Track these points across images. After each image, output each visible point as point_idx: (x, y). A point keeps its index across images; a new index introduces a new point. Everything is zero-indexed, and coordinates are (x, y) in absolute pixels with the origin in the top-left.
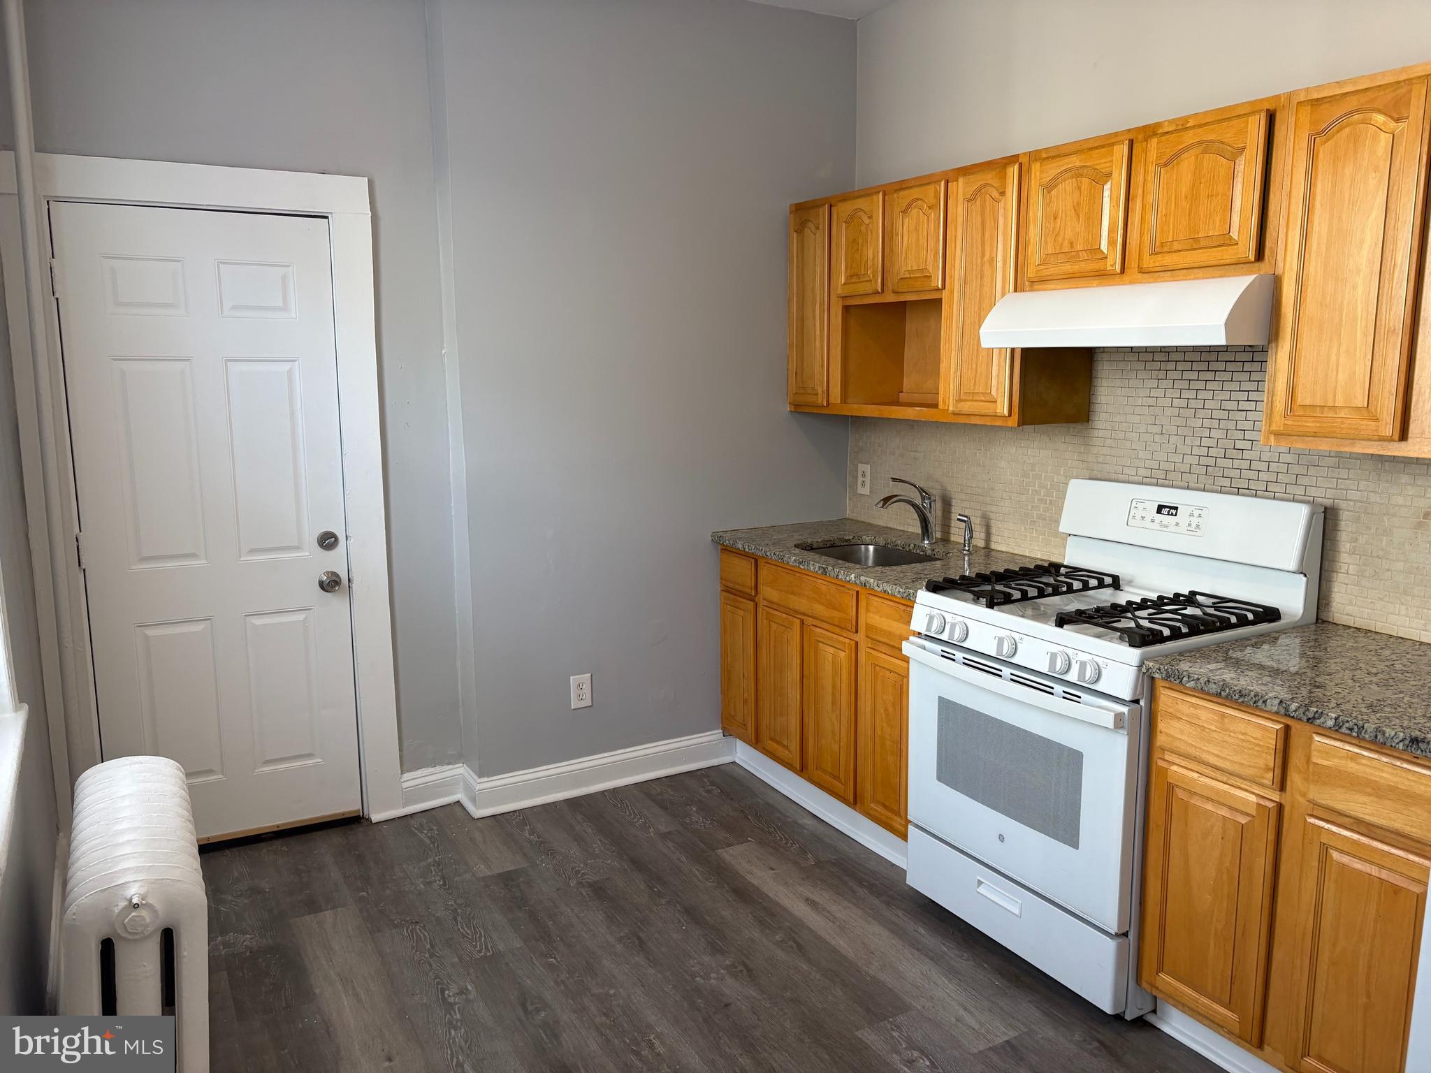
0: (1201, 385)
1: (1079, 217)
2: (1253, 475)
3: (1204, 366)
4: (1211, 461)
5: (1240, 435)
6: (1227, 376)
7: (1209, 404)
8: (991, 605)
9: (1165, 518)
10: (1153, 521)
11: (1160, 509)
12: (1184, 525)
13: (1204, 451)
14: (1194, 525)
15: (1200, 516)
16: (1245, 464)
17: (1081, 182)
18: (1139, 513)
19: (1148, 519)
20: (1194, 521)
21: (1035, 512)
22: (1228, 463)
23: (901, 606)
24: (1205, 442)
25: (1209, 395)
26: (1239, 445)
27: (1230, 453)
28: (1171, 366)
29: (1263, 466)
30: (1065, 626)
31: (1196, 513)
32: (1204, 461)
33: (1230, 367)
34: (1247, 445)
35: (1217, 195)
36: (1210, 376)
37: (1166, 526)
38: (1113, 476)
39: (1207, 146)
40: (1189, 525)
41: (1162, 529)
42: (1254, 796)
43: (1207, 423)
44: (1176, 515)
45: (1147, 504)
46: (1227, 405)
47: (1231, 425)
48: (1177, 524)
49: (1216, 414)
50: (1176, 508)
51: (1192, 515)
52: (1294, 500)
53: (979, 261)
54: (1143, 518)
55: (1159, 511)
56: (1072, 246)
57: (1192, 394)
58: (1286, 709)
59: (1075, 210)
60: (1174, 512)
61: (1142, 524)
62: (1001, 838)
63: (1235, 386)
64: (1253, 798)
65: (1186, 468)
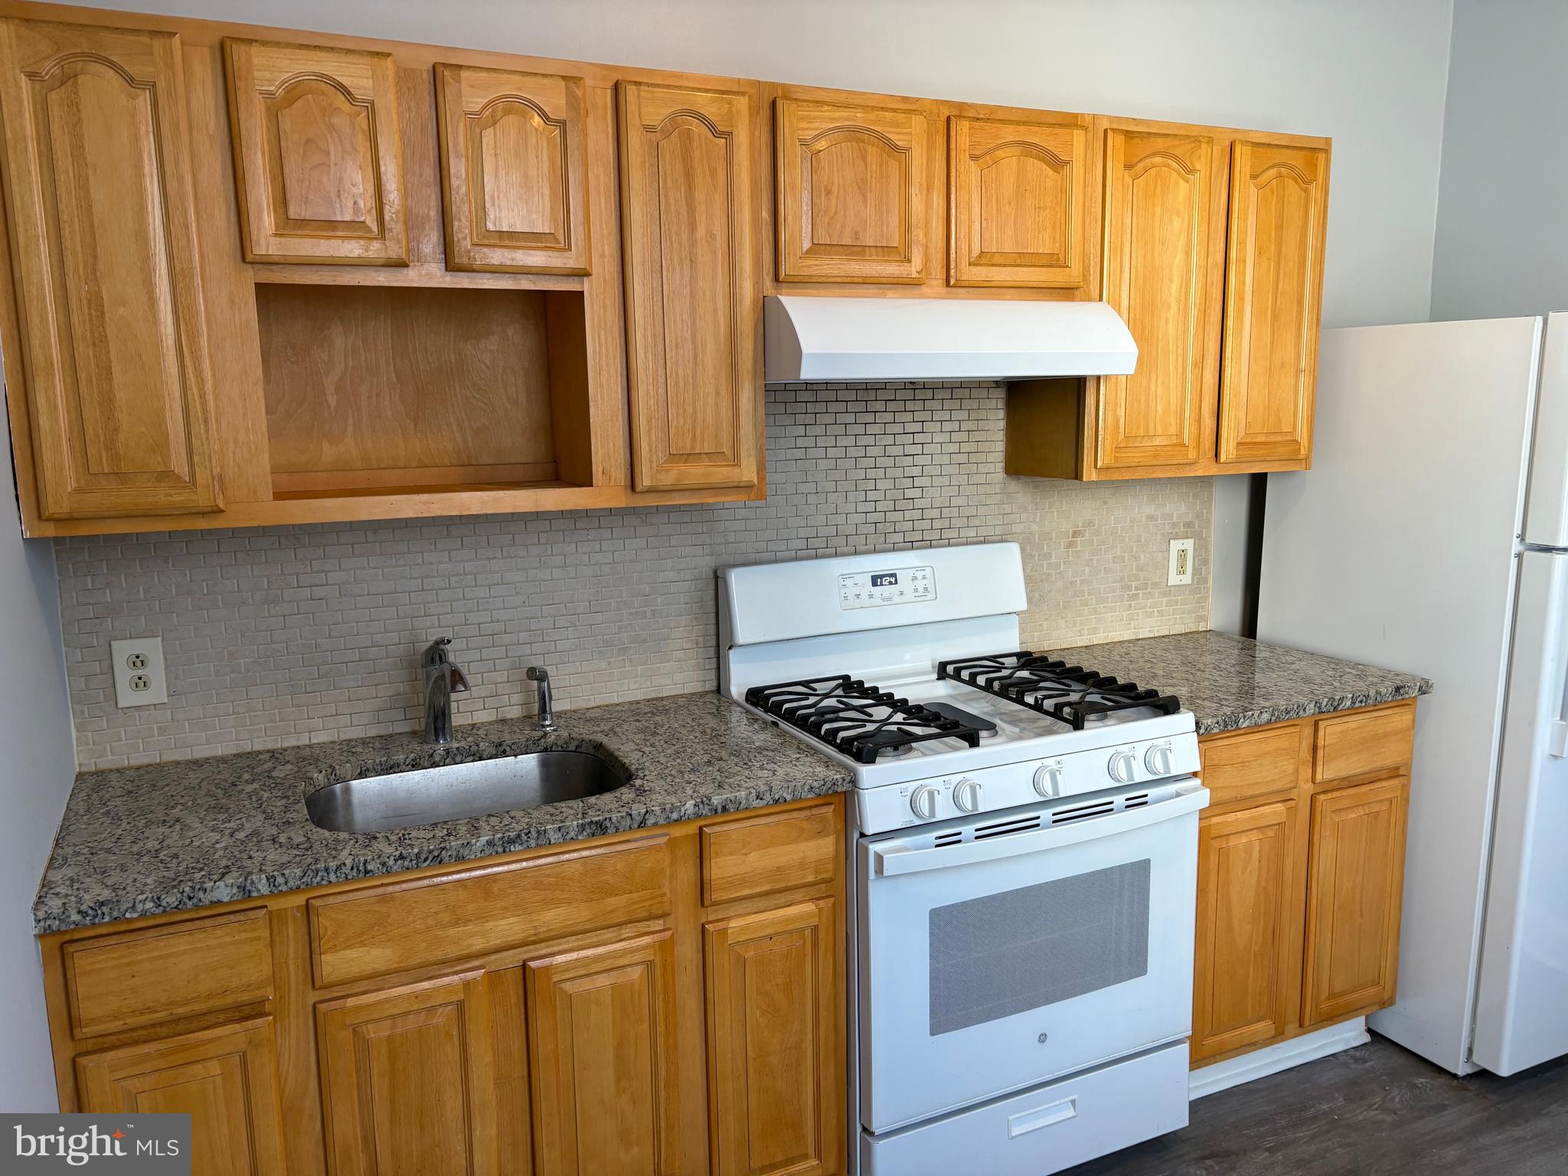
0: (860, 429)
1: (866, 200)
2: (926, 524)
3: (861, 407)
4: (880, 517)
5: (908, 482)
6: (889, 417)
7: (871, 451)
9: (886, 590)
10: (871, 596)
11: (876, 580)
12: (910, 595)
13: (870, 507)
14: (921, 590)
15: (924, 577)
16: (917, 514)
18: (851, 592)
19: (864, 596)
20: (920, 584)
22: (898, 516)
24: (871, 496)
25: (870, 440)
26: (909, 493)
27: (900, 505)
28: (821, 407)
29: (936, 513)
31: (919, 575)
32: (872, 518)
33: (891, 406)
34: (917, 493)
36: (869, 418)
37: (890, 599)
39: (1028, 149)
40: (916, 590)
41: (886, 603)
42: (1279, 804)
43: (871, 473)
44: (896, 583)
45: (858, 578)
46: (891, 450)
47: (898, 473)
48: (902, 593)
49: (881, 462)
50: (894, 575)
51: (915, 578)
52: (967, 544)
54: (858, 596)
55: (874, 584)
56: (857, 239)
57: (851, 441)
59: (859, 188)
60: (893, 580)
61: (857, 603)
62: (1043, 1038)
63: (898, 429)
65: (851, 530)
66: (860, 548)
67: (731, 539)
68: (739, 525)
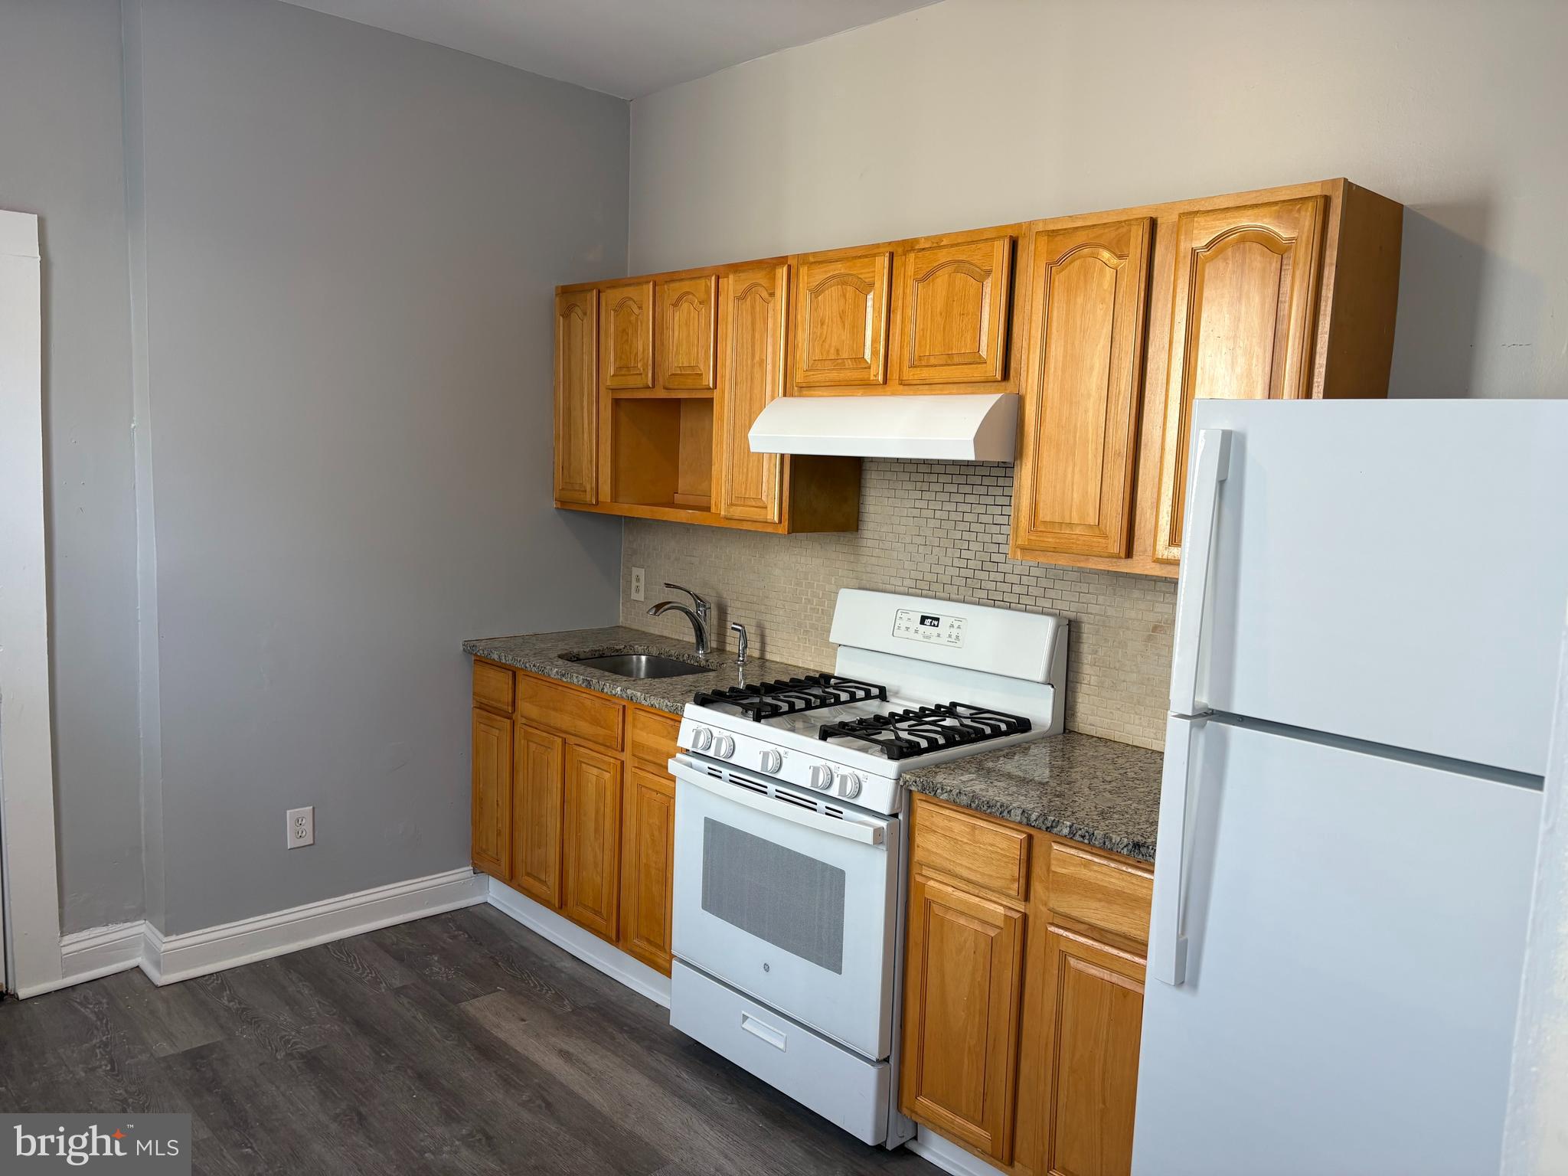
0: (960, 498)
1: (844, 325)
2: (1006, 587)
3: (962, 479)
4: (970, 573)
5: (995, 548)
6: (983, 490)
7: (968, 517)
8: (757, 719)
9: (927, 629)
10: (916, 631)
11: (923, 619)
12: (944, 639)
13: (963, 563)
14: (954, 637)
15: (959, 627)
16: (1000, 577)
17: (846, 290)
18: (904, 624)
19: (912, 630)
20: (954, 632)
21: (808, 622)
22: (983, 575)
23: (669, 721)
24: (965, 554)
25: (967, 508)
26: (995, 557)
27: (987, 566)
28: (934, 478)
29: (1015, 579)
30: (829, 739)
31: (956, 624)
32: (964, 573)
33: (986, 481)
34: (1000, 558)
35: (968, 314)
36: (968, 489)
37: (928, 637)
38: (881, 586)
39: (958, 265)
40: (950, 636)
41: (925, 640)
42: (1002, 908)
43: (966, 536)
44: (937, 626)
45: (911, 615)
46: (984, 519)
47: (987, 538)
48: (939, 635)
49: (974, 527)
50: (938, 619)
51: (952, 626)
52: (1042, 613)
53: (749, 362)
54: (907, 628)
55: (922, 622)
56: (838, 354)
57: (952, 507)
58: (1028, 819)
59: (841, 317)
60: (936, 623)
61: (905, 634)
62: (767, 968)
63: (990, 500)
64: (1001, 910)
65: (946, 579)
66: (953, 596)
67: (869, 570)
68: (874, 560)
